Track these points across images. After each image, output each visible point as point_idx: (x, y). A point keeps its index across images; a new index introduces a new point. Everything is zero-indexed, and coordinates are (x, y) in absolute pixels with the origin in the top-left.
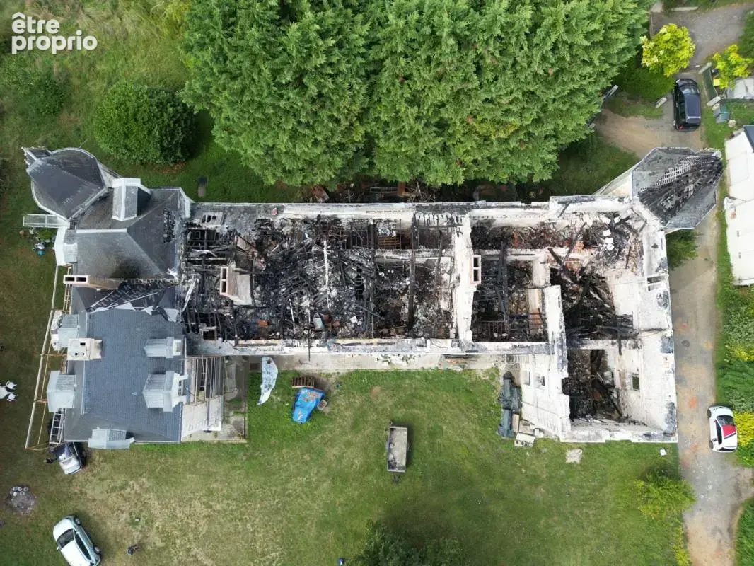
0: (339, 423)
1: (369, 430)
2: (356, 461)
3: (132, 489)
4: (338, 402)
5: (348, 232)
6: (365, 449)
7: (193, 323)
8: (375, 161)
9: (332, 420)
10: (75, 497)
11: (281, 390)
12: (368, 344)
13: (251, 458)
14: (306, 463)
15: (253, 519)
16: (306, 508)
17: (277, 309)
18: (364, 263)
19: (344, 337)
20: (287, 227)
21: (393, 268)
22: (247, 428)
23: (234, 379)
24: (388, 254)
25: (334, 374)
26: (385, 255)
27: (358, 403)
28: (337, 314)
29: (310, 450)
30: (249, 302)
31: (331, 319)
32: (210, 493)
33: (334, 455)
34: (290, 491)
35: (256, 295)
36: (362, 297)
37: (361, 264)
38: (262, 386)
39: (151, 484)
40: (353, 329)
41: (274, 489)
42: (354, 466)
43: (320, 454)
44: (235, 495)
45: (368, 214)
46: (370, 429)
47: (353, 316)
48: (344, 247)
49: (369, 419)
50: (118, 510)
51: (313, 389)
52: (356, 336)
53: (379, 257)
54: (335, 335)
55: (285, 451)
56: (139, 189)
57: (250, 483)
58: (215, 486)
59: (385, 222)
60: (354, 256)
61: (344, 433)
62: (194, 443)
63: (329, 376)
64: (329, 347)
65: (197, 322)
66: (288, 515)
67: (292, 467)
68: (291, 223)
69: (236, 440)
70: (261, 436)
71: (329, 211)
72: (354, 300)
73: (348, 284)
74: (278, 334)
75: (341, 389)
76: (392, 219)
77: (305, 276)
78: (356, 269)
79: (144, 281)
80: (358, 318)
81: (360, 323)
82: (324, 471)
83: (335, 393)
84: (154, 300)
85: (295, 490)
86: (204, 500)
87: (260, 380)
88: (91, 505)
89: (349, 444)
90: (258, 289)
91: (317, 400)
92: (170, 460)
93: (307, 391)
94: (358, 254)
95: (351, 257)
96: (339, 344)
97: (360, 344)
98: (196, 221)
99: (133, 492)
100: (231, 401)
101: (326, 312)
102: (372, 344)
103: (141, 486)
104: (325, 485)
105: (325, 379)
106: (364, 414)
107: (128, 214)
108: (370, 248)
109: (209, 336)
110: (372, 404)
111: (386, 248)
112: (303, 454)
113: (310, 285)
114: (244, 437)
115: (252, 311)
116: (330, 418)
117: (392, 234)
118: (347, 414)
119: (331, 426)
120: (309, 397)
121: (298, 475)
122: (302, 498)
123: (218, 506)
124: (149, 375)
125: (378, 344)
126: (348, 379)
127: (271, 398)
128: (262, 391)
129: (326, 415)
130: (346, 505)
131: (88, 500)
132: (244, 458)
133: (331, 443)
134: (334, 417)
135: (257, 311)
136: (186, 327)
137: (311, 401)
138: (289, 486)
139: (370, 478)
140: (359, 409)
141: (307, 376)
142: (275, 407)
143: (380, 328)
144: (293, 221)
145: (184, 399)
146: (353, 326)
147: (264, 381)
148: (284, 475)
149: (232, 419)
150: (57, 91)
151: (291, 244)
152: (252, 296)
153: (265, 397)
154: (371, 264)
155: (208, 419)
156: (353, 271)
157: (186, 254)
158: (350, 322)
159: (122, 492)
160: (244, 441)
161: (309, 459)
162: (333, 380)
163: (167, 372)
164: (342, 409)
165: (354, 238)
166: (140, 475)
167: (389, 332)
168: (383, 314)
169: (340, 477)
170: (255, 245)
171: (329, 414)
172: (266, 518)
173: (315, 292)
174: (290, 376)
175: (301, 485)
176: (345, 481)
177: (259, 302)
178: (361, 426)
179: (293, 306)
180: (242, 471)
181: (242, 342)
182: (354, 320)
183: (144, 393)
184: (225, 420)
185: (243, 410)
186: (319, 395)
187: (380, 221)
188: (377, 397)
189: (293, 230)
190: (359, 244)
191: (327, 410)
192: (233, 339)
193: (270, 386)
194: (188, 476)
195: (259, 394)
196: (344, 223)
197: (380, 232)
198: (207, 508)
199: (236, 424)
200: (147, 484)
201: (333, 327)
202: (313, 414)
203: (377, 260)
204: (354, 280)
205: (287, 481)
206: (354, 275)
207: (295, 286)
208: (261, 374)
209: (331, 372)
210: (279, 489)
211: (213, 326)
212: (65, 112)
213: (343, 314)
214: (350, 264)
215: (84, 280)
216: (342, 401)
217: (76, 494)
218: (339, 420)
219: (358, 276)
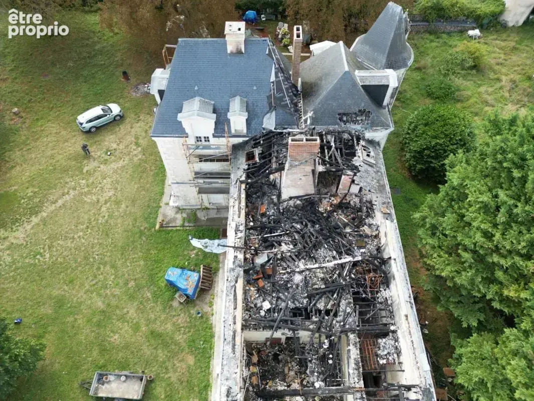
0: (160, 317)
1: (147, 351)
2: (116, 337)
3: (134, 150)
4: (182, 315)
5: (374, 299)
6: (126, 347)
7: (262, 142)
8: (475, 335)
9: (165, 308)
10: (136, 117)
11: (201, 258)
12: (235, 318)
13: (141, 233)
14: (126, 284)
15: (85, 237)
16: (82, 285)
17: (278, 222)
18: (338, 319)
19: (245, 292)
20: (370, 230)
21: (334, 362)
22: (170, 228)
23: (215, 216)
24: (354, 352)
25: (213, 310)
26: (351, 347)
27: (179, 337)
28: (274, 285)
29: (139, 288)
30: (285, 196)
31: (267, 277)
32: (118, 203)
33: (128, 312)
34: (102, 269)
35: (291, 203)
36: (295, 315)
37: (336, 315)
38: (207, 240)
39: (135, 161)
40: (255, 305)
41: (109, 254)
42: (112, 334)
43: (132, 297)
44: (112, 222)
45: (404, 318)
46: (149, 353)
47: (271, 304)
48: (354, 293)
49: (160, 351)
50: (120, 142)
51: (197, 286)
52: (247, 309)
53: (348, 340)
54: (248, 282)
55: (142, 263)
56: (388, 86)
57: (118, 234)
58: (123, 206)
59: (396, 348)
60: (346, 305)
61: (149, 322)
62: (163, 188)
63: (211, 304)
64: (233, 270)
65: (263, 144)
66: (80, 268)
67: (125, 270)
68: (374, 234)
69: (159, 219)
70: (160, 241)
71: (398, 269)
72: (291, 305)
73: (310, 297)
74: (252, 224)
75: (195, 318)
76: (402, 359)
77: (316, 246)
78: (329, 307)
79: (301, 104)
80: (269, 310)
81: (263, 313)
82: (114, 302)
83: (192, 312)
84: (283, 103)
85: (102, 274)
86: (113, 199)
87: (212, 238)
88: (128, 126)
89: (136, 328)
90: (298, 202)
91: (186, 290)
92: (152, 173)
93: (196, 278)
94: (349, 310)
95: (343, 302)
96: (236, 282)
97: (235, 308)
98: (362, 143)
99: (132, 150)
100: (195, 214)
101: (274, 271)
102: (235, 323)
103: (135, 155)
104: (100, 304)
105: (207, 300)
106: (166, 345)
107: (362, 78)
108: (358, 326)
109: (250, 156)
110: (174, 355)
111: (360, 349)
112: (135, 280)
113: (307, 251)
114: (161, 226)
115: (275, 200)
116: (167, 306)
117: (382, 358)
118: (169, 326)
119: (159, 308)
120: (189, 281)
121: (116, 276)
122: (92, 280)
123: (105, 209)
124: (213, 102)
125: (234, 332)
126: (205, 326)
127: (194, 248)
128: (201, 240)
129: (171, 303)
130: (73, 327)
131: (132, 124)
132: (142, 228)
133: (141, 310)
134: (167, 311)
135: (275, 205)
136: (258, 137)
137: (185, 283)
138: (108, 267)
139: (95, 353)
140: (172, 338)
141: (212, 280)
142: (186, 253)
143: (259, 352)
144: (377, 236)
145: (191, 141)
146: (259, 305)
147: (211, 242)
148: (119, 263)
149: (179, 216)
150: (448, 95)
151: (350, 235)
152: (291, 198)
153: (196, 243)
154: (337, 327)
155: (177, 183)
156: (326, 304)
157: (329, 133)
158: (264, 300)
159: (134, 143)
160: (157, 227)
161: (130, 286)
162: (206, 309)
163: (215, 115)
164: (174, 319)
165: (369, 306)
166: (144, 154)
167: (254, 365)
168: (276, 356)
169: (104, 319)
170: (344, 201)
171: (171, 306)
172: (83, 249)
173: (298, 255)
174: (214, 265)
175: (106, 279)
176: (99, 325)
177: (285, 206)
178: (153, 342)
179: (281, 235)
180: (131, 227)
181: (243, 186)
182: (267, 305)
183: (197, 99)
184: (179, 209)
185: (186, 224)
186: (190, 292)
187: (396, 340)
188: (182, 360)
189: (367, 236)
190: (361, 314)
191: (175, 304)
192: (246, 178)
193: (206, 247)
194: (136, 186)
195: (200, 238)
196: (384, 294)
197: (381, 341)
198: (106, 200)
199: (174, 219)
200: (136, 159)
201: (258, 279)
202: (172, 287)
203: (343, 336)
204: (315, 305)
205: (113, 267)
206: (321, 305)
207: (303, 237)
208: (219, 239)
209: (214, 307)
210: (106, 259)
211: (260, 159)
212: (432, 101)
213: (273, 291)
214: (335, 299)
215: (298, 36)
216: (182, 319)
217: (139, 117)
218: (163, 317)
219: (320, 311)
